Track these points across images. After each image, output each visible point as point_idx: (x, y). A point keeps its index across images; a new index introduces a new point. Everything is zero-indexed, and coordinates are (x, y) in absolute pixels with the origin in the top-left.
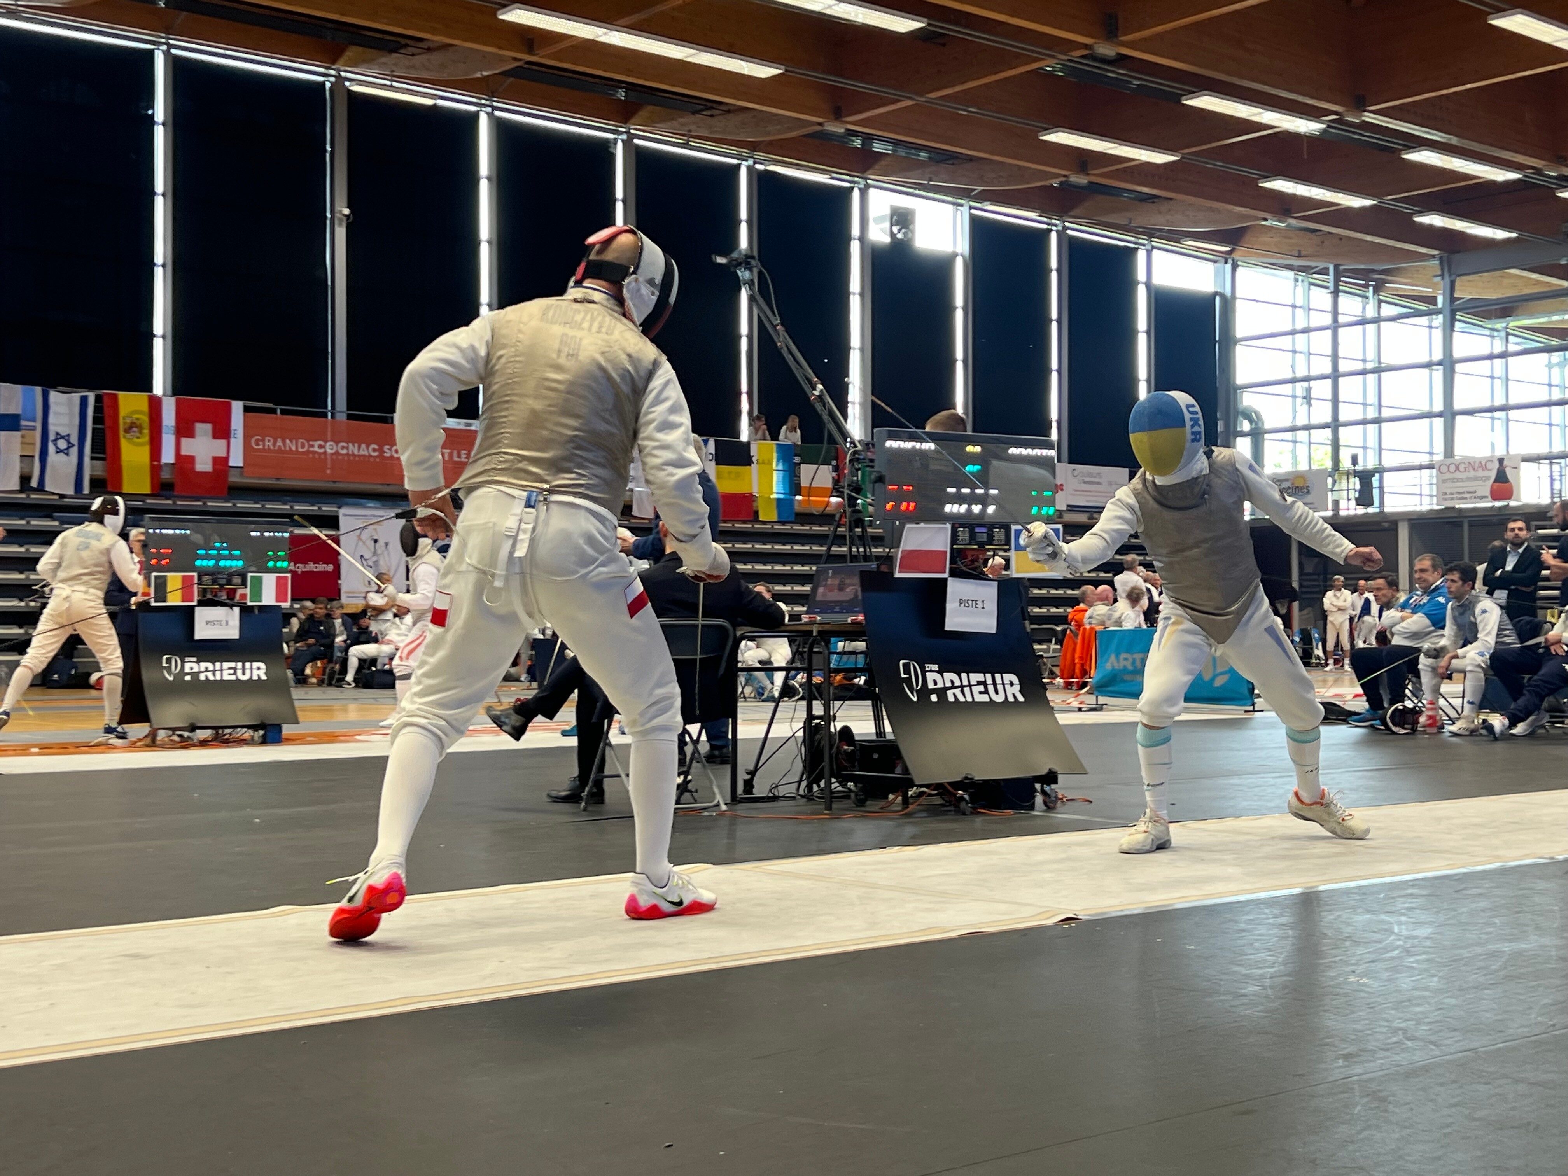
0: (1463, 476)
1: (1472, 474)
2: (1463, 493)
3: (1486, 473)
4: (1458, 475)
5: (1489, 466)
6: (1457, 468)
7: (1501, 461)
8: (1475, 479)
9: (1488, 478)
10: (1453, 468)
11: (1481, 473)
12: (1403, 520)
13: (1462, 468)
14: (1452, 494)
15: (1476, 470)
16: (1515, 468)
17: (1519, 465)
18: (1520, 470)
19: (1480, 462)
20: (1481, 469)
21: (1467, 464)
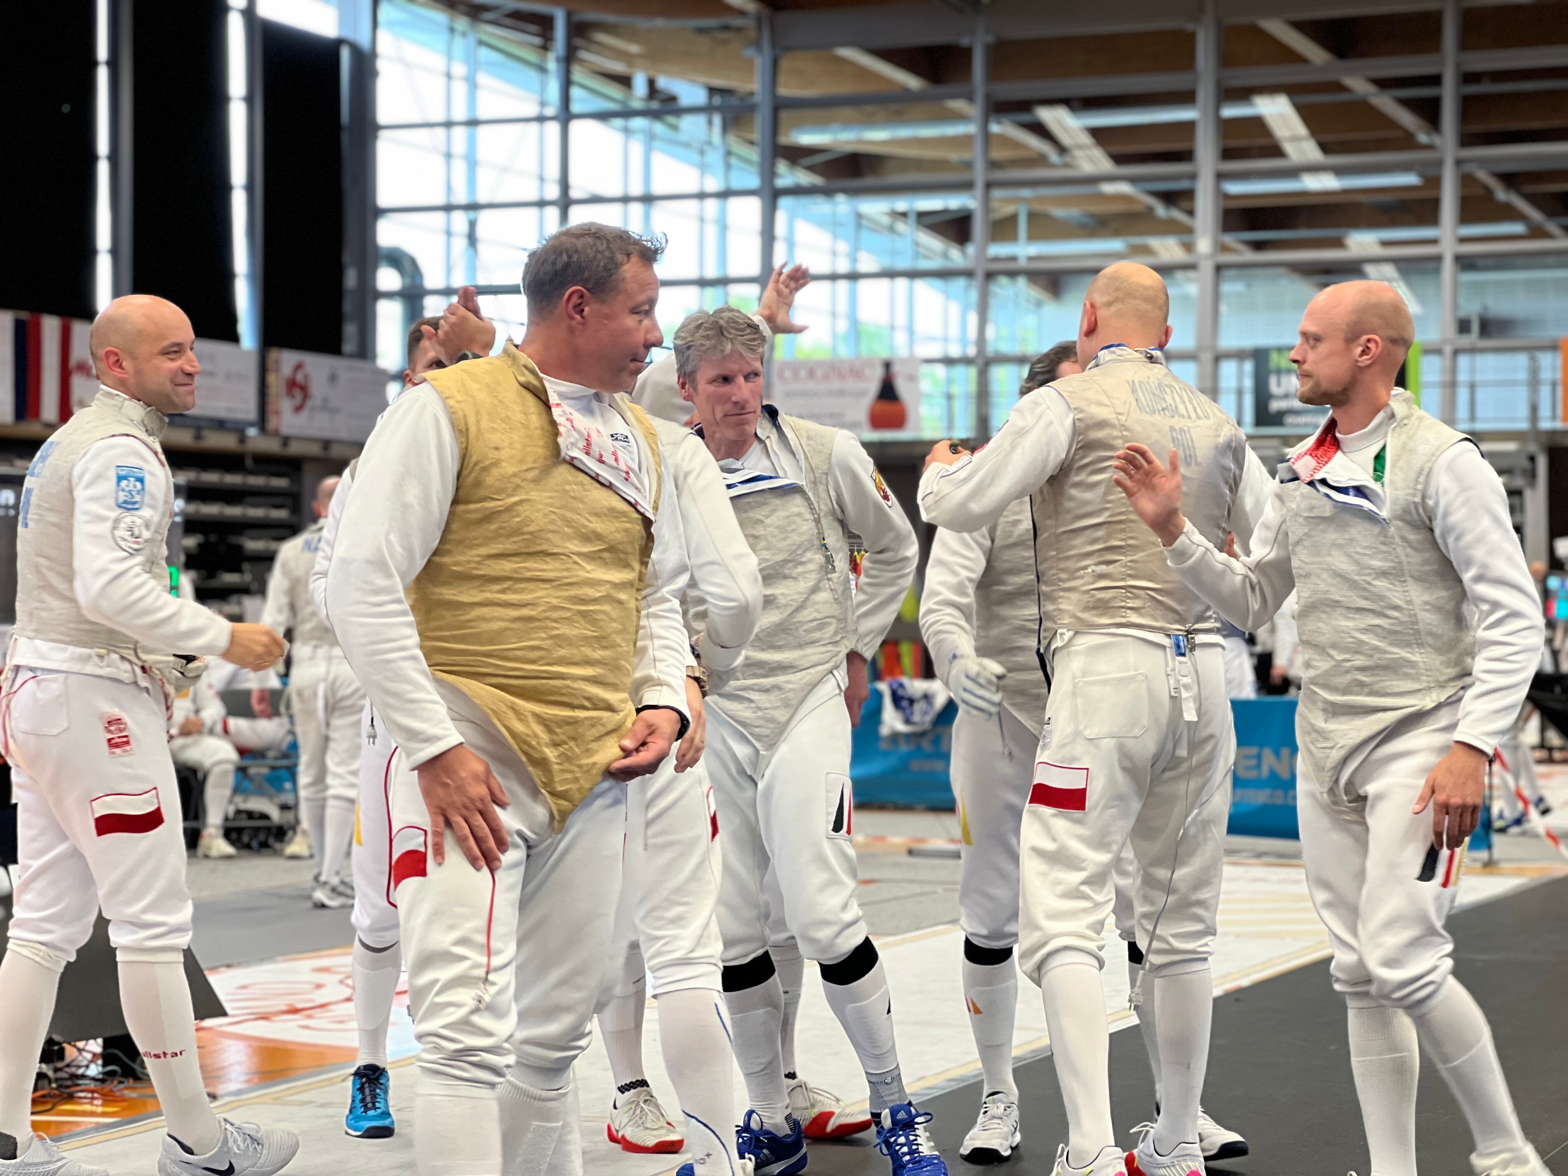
0: (823, 387)
1: (836, 384)
3: (860, 385)
4: (811, 385)
5: (868, 372)
6: (810, 374)
7: (887, 365)
8: (841, 393)
9: (863, 393)
10: (803, 373)
11: (851, 384)
13: (819, 373)
15: (845, 378)
16: (911, 379)
17: (918, 374)
18: (919, 382)
19: (852, 366)
20: (852, 377)
21: (828, 368)
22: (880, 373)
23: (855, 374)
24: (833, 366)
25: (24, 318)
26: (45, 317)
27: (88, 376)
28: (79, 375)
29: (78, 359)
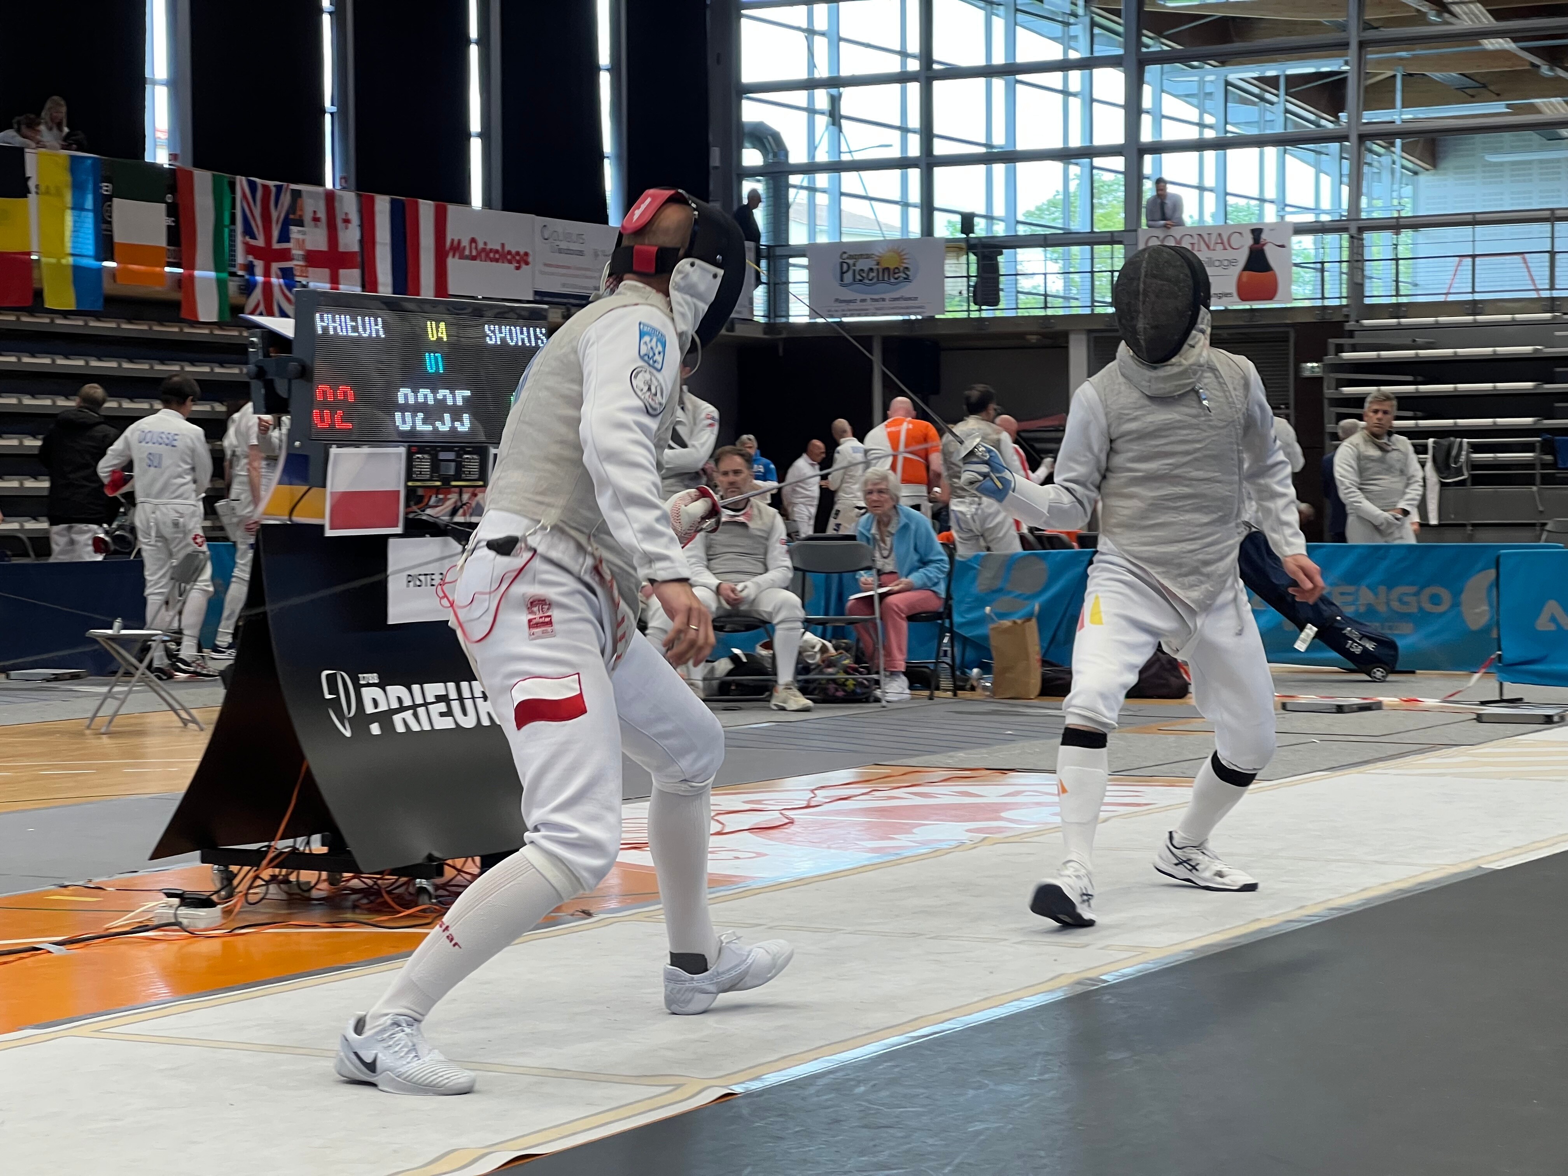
3: (1230, 254)
5: (1236, 241)
9: (1232, 262)
11: (1219, 254)
12: (1078, 331)
15: (1212, 247)
16: (1282, 246)
17: (1289, 240)
18: (1291, 249)
19: (1220, 235)
20: (1220, 246)
21: (1196, 237)
22: (1249, 241)
23: (1222, 243)
24: (1200, 235)
25: (402, 200)
26: (421, 201)
27: (462, 257)
28: (454, 256)
29: (453, 241)
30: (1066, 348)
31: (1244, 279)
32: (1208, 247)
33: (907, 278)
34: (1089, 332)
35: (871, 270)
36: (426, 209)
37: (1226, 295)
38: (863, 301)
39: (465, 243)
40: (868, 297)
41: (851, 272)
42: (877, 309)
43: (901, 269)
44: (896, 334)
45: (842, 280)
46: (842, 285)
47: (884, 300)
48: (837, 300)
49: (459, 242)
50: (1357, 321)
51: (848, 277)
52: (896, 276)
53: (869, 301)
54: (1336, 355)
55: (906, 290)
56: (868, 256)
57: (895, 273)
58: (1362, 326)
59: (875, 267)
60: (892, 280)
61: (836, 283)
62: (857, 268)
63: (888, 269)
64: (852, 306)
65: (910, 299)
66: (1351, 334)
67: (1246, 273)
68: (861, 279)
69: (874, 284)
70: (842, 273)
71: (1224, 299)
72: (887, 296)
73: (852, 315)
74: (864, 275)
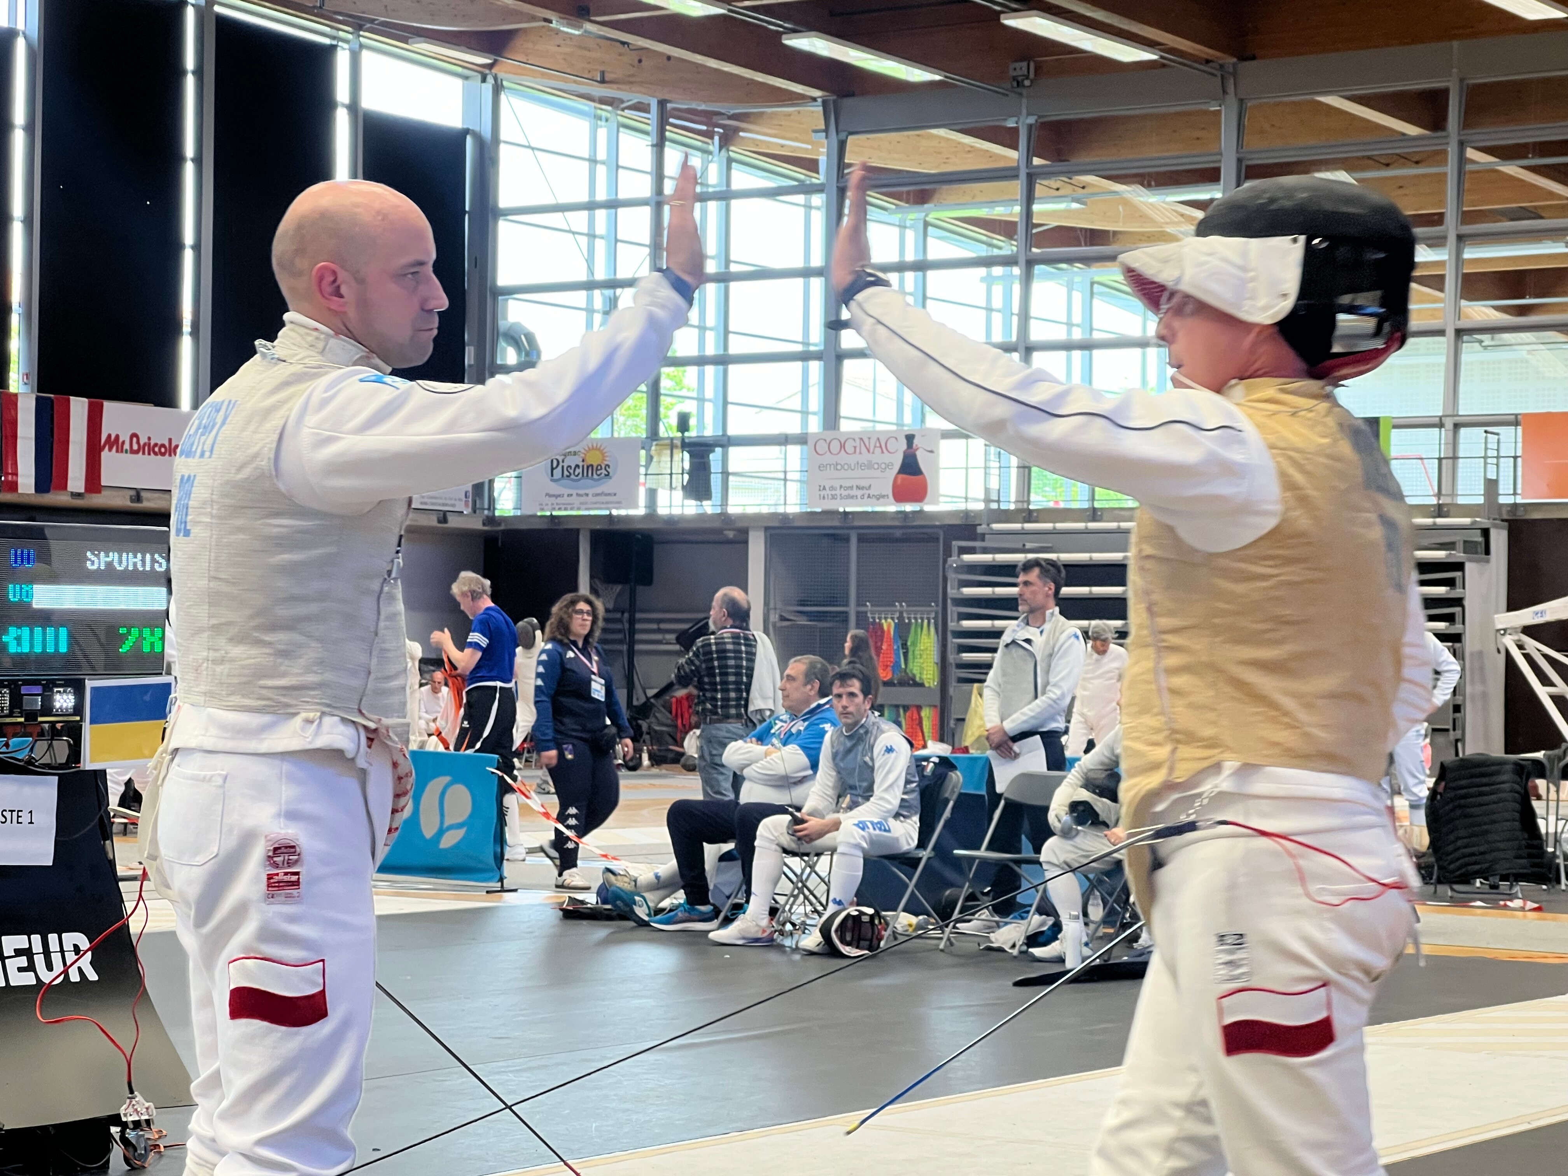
0: (852, 460)
1: (865, 457)
2: (851, 488)
3: (887, 458)
4: (843, 458)
5: (892, 445)
6: (843, 446)
7: (910, 438)
8: (870, 466)
9: (889, 466)
10: (835, 446)
11: (878, 457)
12: (756, 528)
13: (849, 447)
14: (832, 488)
15: (871, 451)
16: (932, 452)
17: (938, 446)
18: (938, 454)
19: (878, 439)
20: (878, 450)
21: (858, 441)
22: (903, 445)
23: (881, 447)
24: (861, 439)
25: (49, 398)
26: (71, 398)
27: (120, 450)
28: (110, 450)
29: (109, 436)
30: (746, 542)
31: (899, 481)
32: (869, 451)
33: (608, 475)
34: (767, 529)
35: (577, 466)
36: (79, 407)
37: (883, 496)
38: (570, 495)
39: (125, 437)
40: (574, 492)
41: (560, 467)
42: (582, 503)
43: (603, 466)
44: (598, 527)
45: (552, 475)
46: (552, 480)
47: (587, 495)
48: (547, 494)
49: (117, 437)
50: (988, 525)
51: (558, 473)
52: (599, 472)
53: (575, 495)
54: (959, 556)
55: (607, 486)
56: (575, 453)
57: (597, 470)
58: (992, 529)
59: (581, 464)
60: (595, 476)
61: (547, 478)
62: (565, 465)
63: (592, 466)
64: (559, 500)
65: (609, 494)
66: (982, 537)
67: (901, 476)
68: (569, 474)
69: (579, 480)
70: (552, 469)
71: (881, 500)
72: (590, 492)
73: (560, 509)
74: (572, 471)
